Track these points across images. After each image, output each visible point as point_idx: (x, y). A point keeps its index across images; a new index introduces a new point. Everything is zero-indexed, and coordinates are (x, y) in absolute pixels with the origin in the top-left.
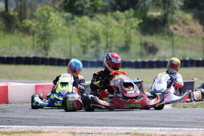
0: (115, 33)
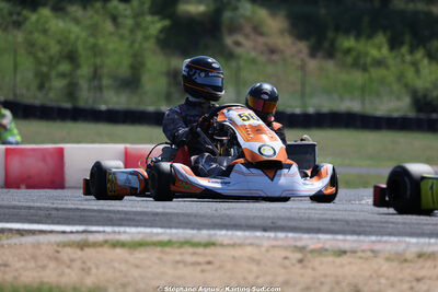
0: (110, 46)
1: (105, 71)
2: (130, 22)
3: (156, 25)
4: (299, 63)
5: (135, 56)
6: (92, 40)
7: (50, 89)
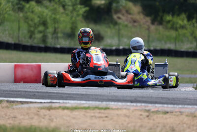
0: (62, 19)
1: (59, 30)
2: (71, 8)
3: (82, 10)
4: (146, 27)
5: (73, 23)
6: (53, 16)
7: (35, 38)
